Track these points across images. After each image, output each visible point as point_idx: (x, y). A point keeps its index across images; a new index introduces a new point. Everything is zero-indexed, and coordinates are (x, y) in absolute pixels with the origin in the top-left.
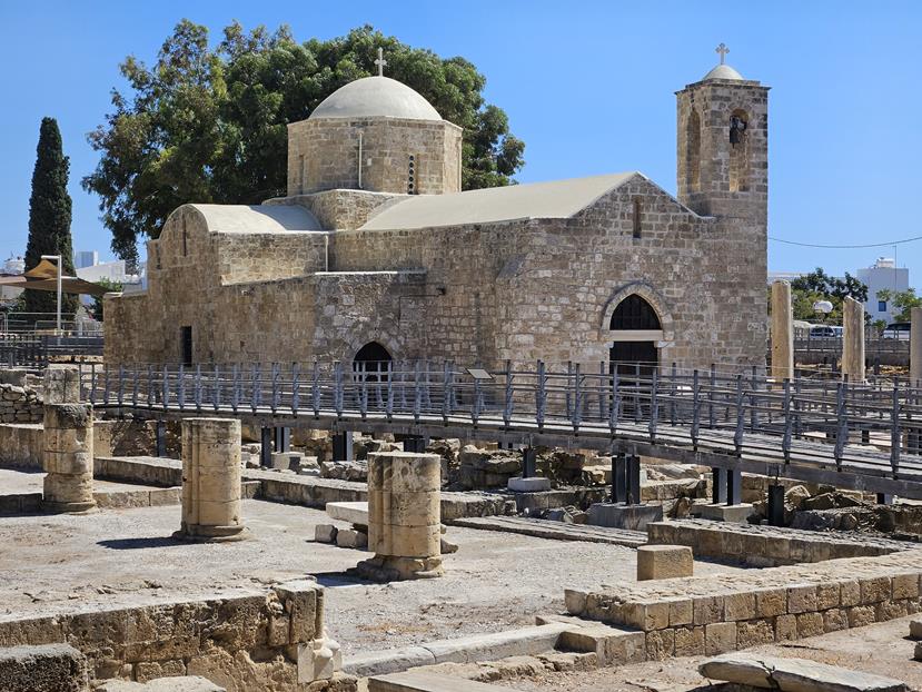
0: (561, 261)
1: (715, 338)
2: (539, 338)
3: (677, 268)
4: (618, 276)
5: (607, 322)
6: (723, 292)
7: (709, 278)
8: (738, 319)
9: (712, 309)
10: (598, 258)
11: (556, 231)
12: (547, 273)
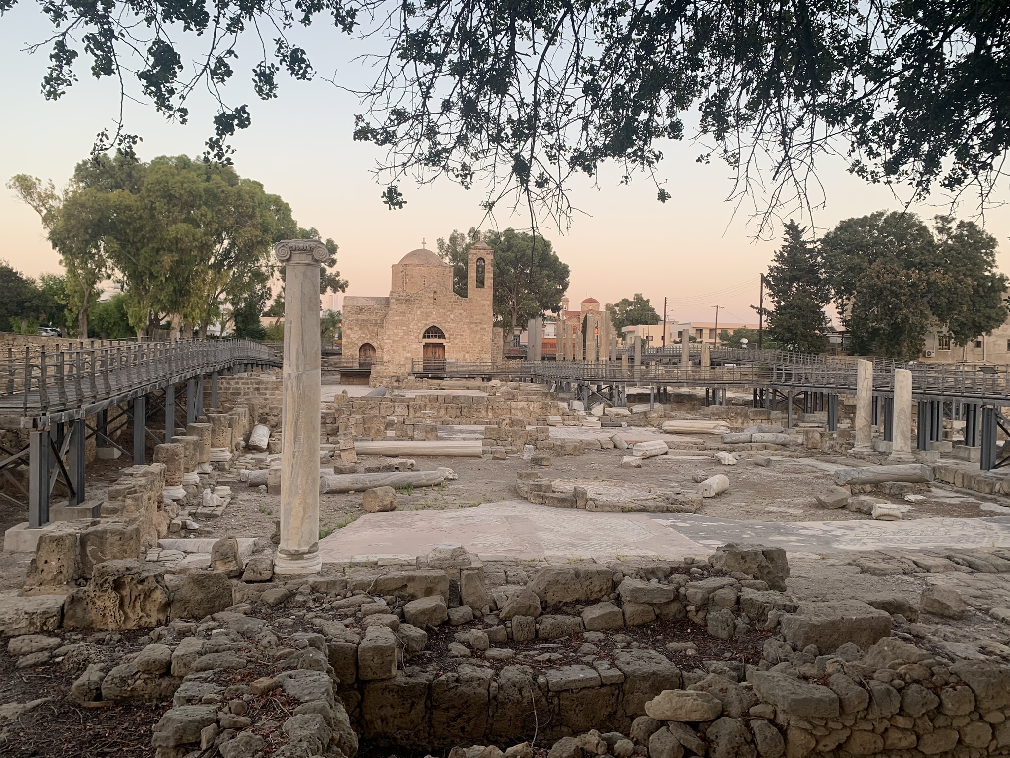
0: (403, 314)
1: (468, 343)
2: (394, 341)
3: (452, 317)
4: (426, 320)
5: (421, 336)
6: (472, 326)
7: (467, 320)
8: (479, 335)
9: (468, 331)
10: (419, 313)
11: (402, 303)
12: (398, 318)
